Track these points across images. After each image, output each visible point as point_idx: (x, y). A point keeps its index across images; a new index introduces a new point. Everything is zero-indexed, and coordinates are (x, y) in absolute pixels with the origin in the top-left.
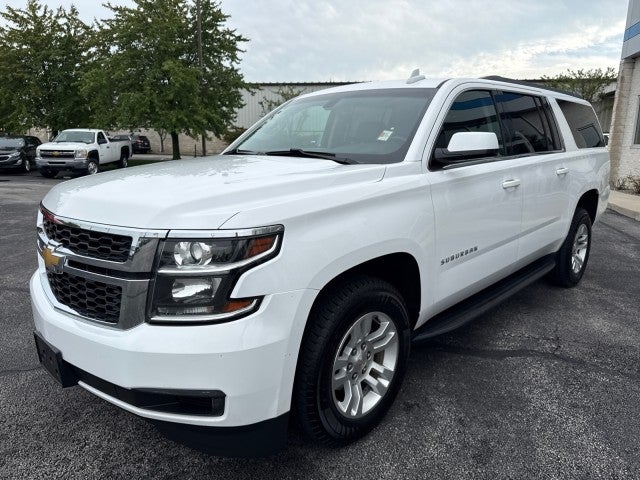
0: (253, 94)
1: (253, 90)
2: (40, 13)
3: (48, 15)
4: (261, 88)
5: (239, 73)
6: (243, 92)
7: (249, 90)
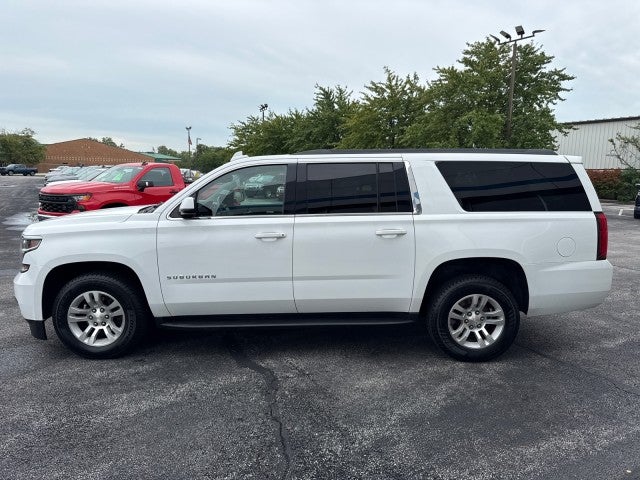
0: (566, 134)
1: (567, 131)
2: (394, 83)
3: (399, 83)
4: (575, 127)
5: (551, 114)
6: (554, 133)
7: (561, 131)
